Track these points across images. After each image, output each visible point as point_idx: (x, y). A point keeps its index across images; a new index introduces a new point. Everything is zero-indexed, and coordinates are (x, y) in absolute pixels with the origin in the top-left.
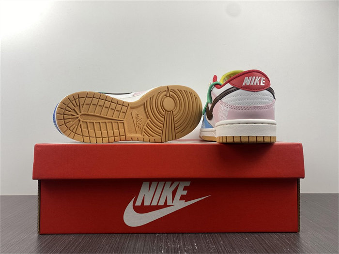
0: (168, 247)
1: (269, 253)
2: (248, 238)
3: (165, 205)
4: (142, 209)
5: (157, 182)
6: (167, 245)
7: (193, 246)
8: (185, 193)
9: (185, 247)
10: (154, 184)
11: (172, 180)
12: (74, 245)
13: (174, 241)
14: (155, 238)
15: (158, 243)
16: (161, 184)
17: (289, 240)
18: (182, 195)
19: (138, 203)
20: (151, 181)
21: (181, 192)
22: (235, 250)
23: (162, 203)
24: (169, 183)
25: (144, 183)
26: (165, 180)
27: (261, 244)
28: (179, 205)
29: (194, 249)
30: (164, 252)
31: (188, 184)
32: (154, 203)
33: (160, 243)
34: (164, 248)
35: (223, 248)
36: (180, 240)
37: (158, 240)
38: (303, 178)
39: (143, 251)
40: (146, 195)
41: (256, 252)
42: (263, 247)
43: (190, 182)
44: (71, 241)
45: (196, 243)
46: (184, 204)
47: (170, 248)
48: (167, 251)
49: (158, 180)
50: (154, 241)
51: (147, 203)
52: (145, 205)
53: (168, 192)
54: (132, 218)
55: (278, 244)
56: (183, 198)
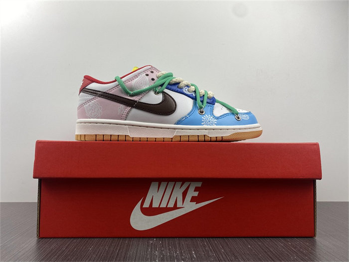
0: (163, 256)
1: (273, 261)
2: (251, 246)
3: (175, 207)
4: (150, 211)
5: (167, 183)
6: (161, 253)
7: (191, 254)
8: (196, 194)
9: (182, 255)
10: (163, 185)
11: (183, 180)
12: (56, 254)
13: (169, 249)
14: (148, 246)
15: (151, 251)
16: (171, 184)
17: (295, 248)
18: (193, 197)
19: (146, 205)
20: (160, 180)
21: (192, 193)
22: (237, 258)
23: (171, 205)
24: (179, 184)
25: (153, 183)
26: (175, 180)
27: (265, 252)
28: (189, 207)
29: (192, 257)
30: (159, 261)
31: (199, 184)
32: (163, 205)
33: (155, 252)
34: (159, 257)
35: (224, 256)
36: (176, 248)
37: (152, 249)
38: (320, 179)
39: (135, 259)
40: (155, 196)
41: (261, 261)
42: (268, 255)
43: (201, 183)
44: (52, 249)
45: (194, 251)
46: (195, 206)
47: (165, 257)
48: (163, 260)
49: (168, 180)
50: (148, 249)
51: (155, 205)
52: (153, 207)
53: (178, 193)
54: (139, 221)
55: (283, 251)
56: (194, 199)
